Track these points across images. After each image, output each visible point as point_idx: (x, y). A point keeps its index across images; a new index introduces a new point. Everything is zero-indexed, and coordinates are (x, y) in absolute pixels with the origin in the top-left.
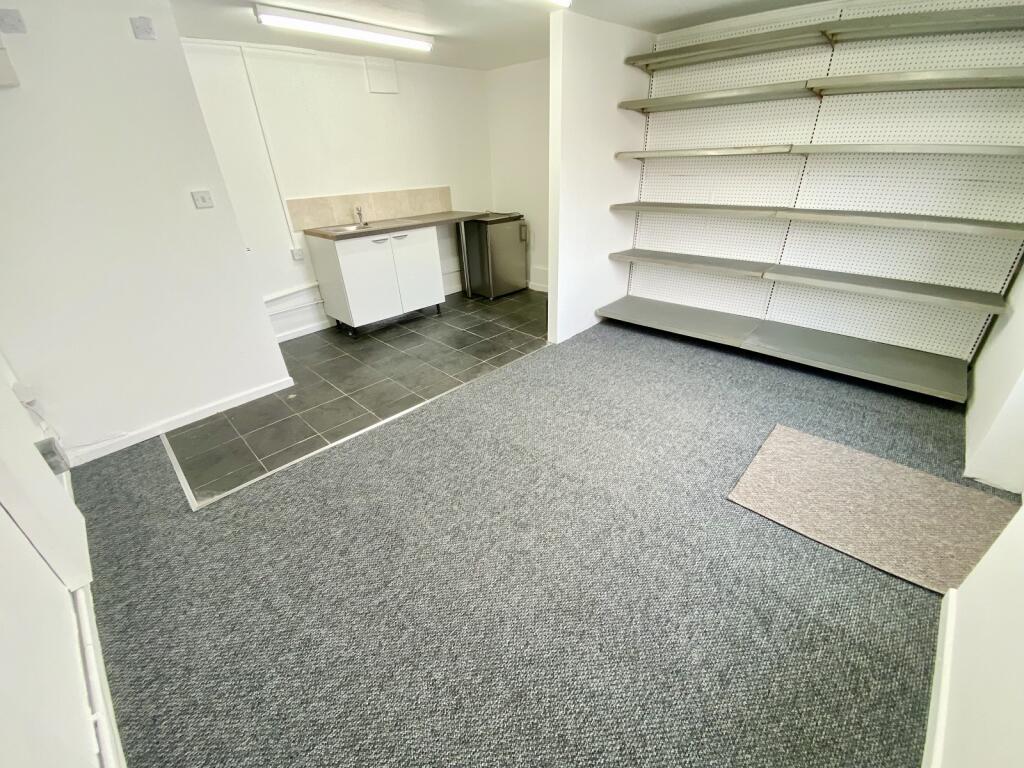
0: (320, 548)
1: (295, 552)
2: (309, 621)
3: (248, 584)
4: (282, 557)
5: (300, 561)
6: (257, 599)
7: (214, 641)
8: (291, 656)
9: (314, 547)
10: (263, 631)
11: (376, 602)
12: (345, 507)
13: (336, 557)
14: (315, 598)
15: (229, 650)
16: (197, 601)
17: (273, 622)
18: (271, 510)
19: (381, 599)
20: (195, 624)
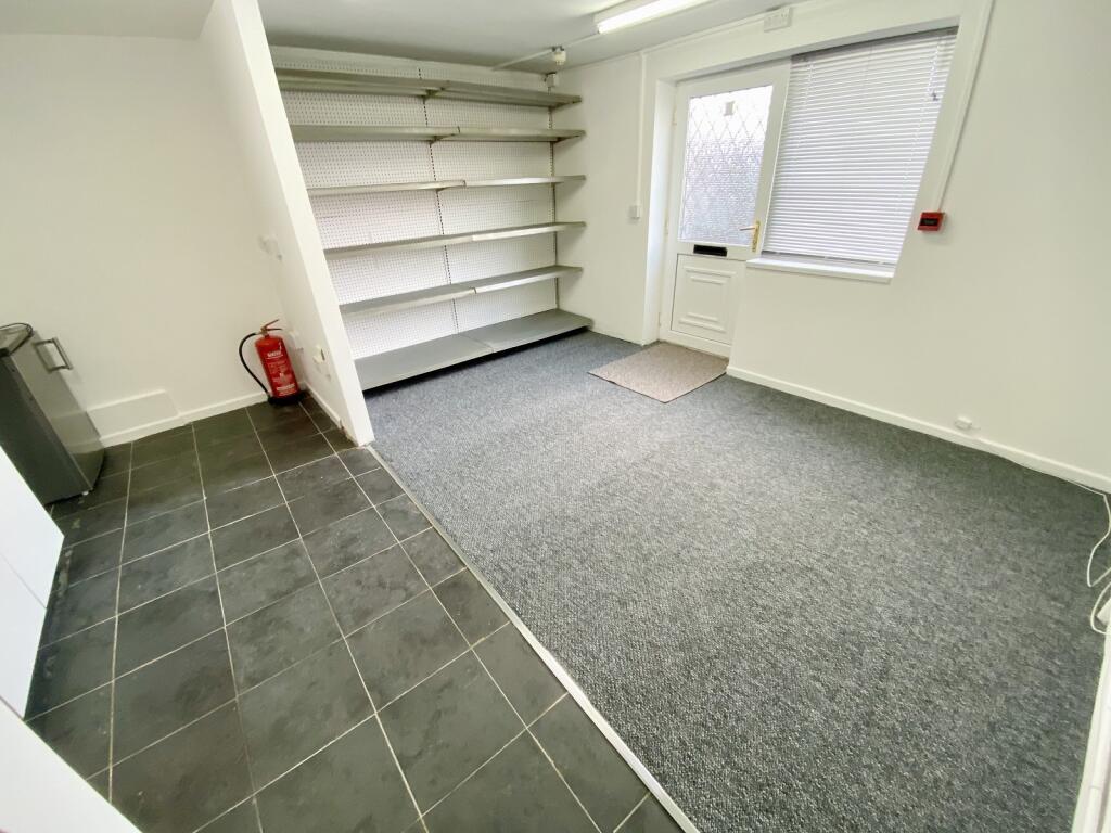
0: (791, 641)
1: (806, 670)
2: (877, 625)
3: (873, 713)
4: (818, 685)
5: (816, 658)
6: (884, 690)
7: (952, 717)
8: (916, 630)
9: (791, 649)
10: (912, 666)
11: (831, 574)
12: (719, 629)
13: (795, 621)
14: (852, 627)
15: (948, 694)
16: (928, 775)
17: (897, 659)
18: (744, 739)
19: (827, 572)
20: (951, 756)
